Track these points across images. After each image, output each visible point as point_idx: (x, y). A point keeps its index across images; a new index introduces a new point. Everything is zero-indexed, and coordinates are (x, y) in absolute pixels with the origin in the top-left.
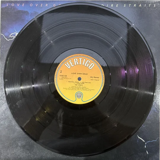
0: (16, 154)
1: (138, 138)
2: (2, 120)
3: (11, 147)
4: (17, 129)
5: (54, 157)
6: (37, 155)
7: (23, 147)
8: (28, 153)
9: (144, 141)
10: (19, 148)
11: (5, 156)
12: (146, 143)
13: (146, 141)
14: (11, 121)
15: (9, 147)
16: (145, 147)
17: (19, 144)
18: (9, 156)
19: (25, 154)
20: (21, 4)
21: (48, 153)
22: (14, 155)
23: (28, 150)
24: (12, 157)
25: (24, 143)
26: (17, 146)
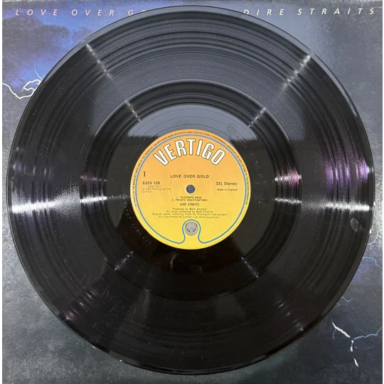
0: (42, 370)
1: (335, 329)
2: (8, 290)
3: (30, 353)
4: (44, 312)
5: (134, 376)
6: (93, 373)
7: (61, 353)
8: (73, 369)
9: (349, 336)
10: (50, 355)
11: (17, 376)
12: (353, 341)
13: (353, 335)
14: (29, 291)
15: (25, 353)
16: (351, 349)
17: (51, 347)
18: (27, 375)
19: (64, 370)
20: (50, 11)
21: (119, 367)
22: (38, 372)
23: (70, 360)
24: (33, 376)
25: (61, 344)
26: (46, 350)
